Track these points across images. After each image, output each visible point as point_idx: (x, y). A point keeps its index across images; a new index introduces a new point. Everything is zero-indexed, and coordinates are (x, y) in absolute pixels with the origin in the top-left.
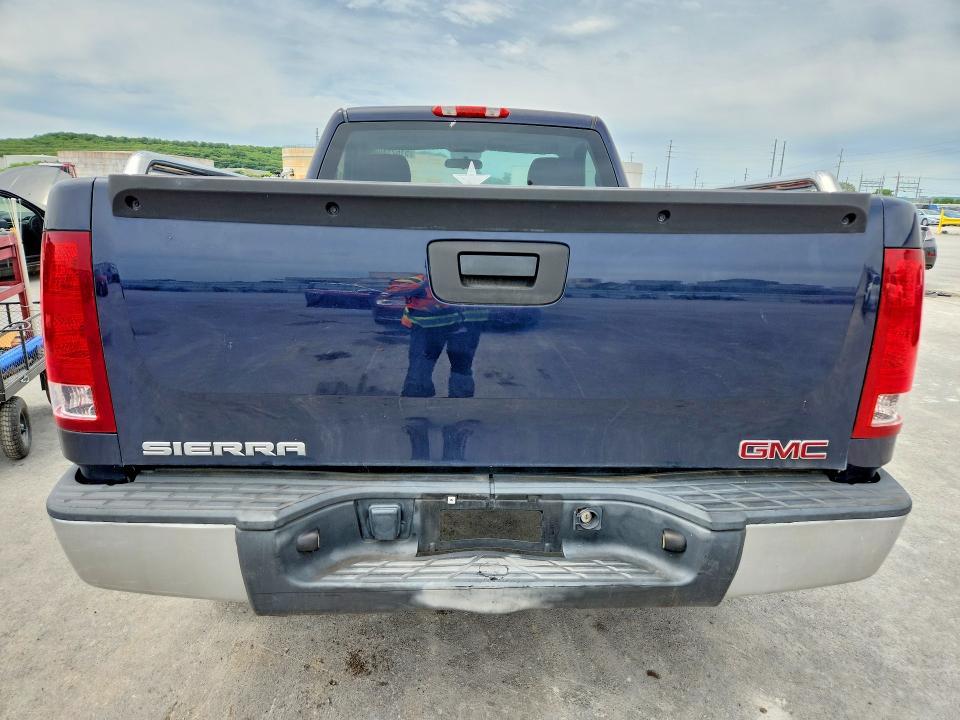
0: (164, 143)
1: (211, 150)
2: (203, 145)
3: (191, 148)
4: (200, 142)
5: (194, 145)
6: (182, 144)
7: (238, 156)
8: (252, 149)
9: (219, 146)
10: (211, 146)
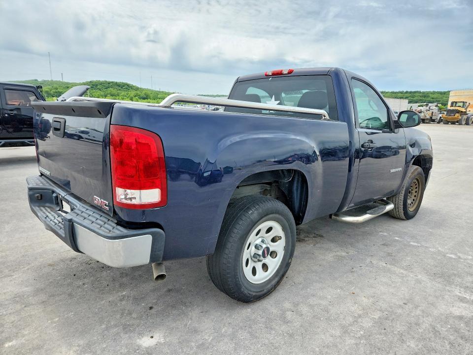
0: (387, 93)
1: (410, 95)
2: (407, 92)
3: (400, 94)
4: (405, 91)
5: (402, 93)
6: (396, 93)
7: (425, 97)
8: (434, 93)
9: (415, 92)
10: (411, 92)
